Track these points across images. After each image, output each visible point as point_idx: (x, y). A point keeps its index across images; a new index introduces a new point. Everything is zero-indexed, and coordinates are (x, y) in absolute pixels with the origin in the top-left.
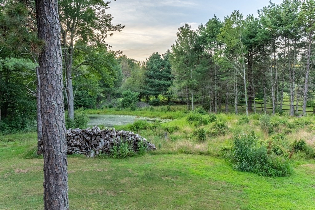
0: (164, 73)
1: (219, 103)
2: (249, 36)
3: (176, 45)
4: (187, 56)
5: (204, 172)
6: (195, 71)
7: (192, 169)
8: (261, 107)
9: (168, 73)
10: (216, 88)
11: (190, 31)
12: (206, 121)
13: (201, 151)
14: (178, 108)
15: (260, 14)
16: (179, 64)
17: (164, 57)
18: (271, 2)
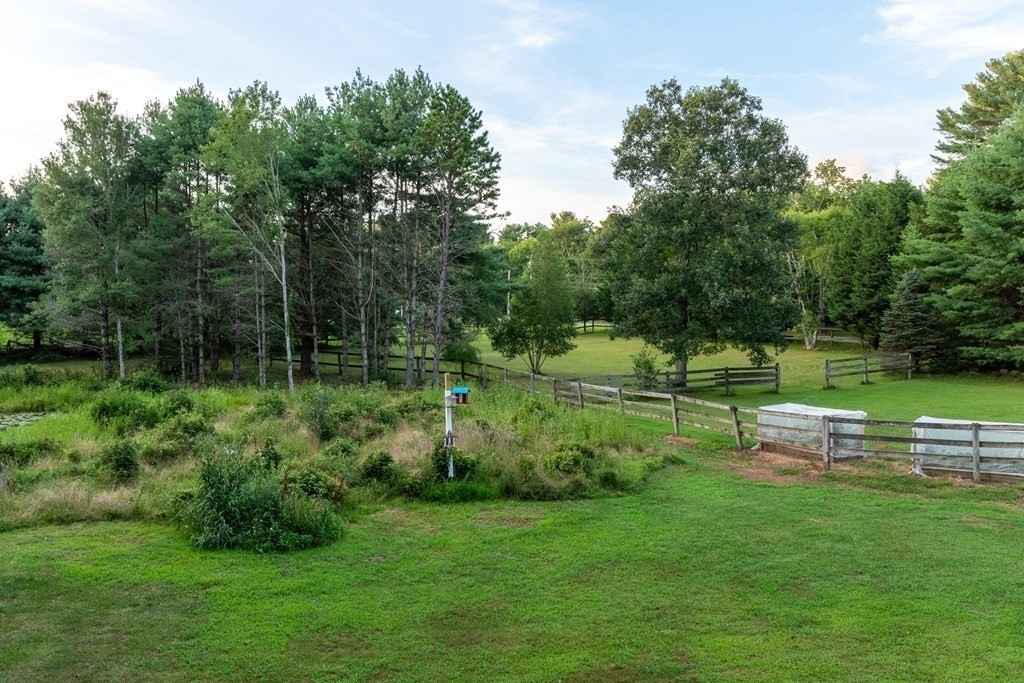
0: (15, 246)
1: (212, 355)
2: (299, 159)
3: (61, 158)
4: (102, 200)
5: (108, 568)
6: (129, 253)
7: (71, 565)
8: (337, 363)
9: (31, 249)
10: (201, 307)
11: (112, 118)
12: (154, 415)
13: (113, 509)
14: (67, 374)
15: (332, 100)
16: (70, 225)
17: (18, 190)
18: (358, 74)
